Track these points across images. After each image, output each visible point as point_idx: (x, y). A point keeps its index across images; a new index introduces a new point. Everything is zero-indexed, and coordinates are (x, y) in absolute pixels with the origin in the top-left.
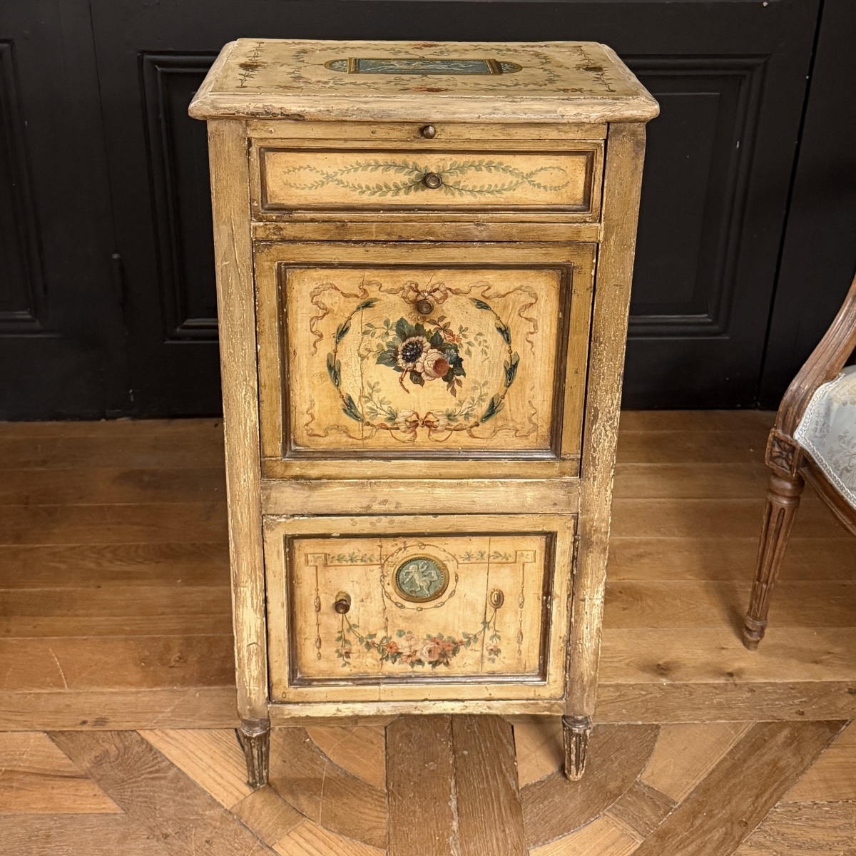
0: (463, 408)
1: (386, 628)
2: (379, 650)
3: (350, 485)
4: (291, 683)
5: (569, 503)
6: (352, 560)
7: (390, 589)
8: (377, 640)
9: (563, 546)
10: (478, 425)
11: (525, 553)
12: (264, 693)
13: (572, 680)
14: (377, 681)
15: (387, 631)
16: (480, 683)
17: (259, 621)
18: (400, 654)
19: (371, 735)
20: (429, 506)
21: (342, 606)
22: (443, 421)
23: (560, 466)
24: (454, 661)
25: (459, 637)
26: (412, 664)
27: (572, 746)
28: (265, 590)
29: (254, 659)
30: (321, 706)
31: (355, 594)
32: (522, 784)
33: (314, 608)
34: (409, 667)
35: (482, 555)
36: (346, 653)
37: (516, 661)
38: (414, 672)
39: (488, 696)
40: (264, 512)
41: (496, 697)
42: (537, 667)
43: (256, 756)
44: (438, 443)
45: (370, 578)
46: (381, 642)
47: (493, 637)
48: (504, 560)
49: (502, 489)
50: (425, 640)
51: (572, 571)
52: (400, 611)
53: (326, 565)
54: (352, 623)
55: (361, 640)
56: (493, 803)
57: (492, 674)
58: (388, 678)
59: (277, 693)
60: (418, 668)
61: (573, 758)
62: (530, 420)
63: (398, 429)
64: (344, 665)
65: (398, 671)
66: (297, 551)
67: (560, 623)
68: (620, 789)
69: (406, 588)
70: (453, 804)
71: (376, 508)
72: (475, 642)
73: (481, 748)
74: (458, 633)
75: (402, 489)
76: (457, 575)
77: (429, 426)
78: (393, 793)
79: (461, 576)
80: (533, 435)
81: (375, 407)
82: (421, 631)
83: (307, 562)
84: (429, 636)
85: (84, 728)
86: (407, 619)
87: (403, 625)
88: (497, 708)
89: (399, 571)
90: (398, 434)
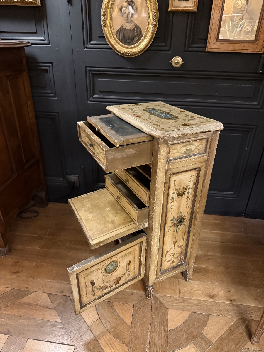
19: (129, 307)
32: (169, 329)
68: (196, 335)
70: (149, 333)
73: (159, 316)
78: (133, 327)
85: (57, 294)
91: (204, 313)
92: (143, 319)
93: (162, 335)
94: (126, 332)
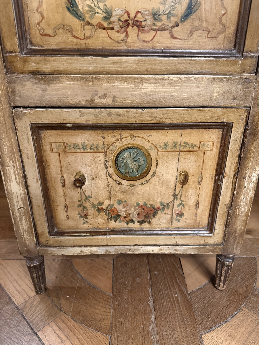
0: (166, 7)
1: (110, 199)
2: (106, 214)
3: (76, 79)
4: (50, 235)
5: (245, 98)
6: (83, 148)
7: (111, 171)
8: (104, 207)
9: (236, 135)
10: (177, 26)
11: (206, 143)
12: (34, 240)
13: (229, 233)
14: (105, 233)
15: (110, 201)
16: (170, 234)
17: (23, 192)
18: (119, 216)
19: (105, 264)
20: (138, 100)
21: (79, 182)
22: (150, 21)
23: (242, 64)
24: (154, 220)
25: (157, 205)
26: (127, 223)
27: (223, 272)
28: (24, 169)
29: (24, 218)
30: (70, 249)
31: (88, 174)
33: (60, 185)
34: (126, 224)
35: (175, 145)
36: (85, 215)
37: (193, 221)
38: (129, 228)
39: (175, 243)
40: (12, 104)
41: (180, 243)
42: (207, 225)
43: (35, 277)
44: (145, 44)
45: (97, 162)
46: (107, 207)
47: (179, 205)
48: (191, 149)
49: (195, 84)
50: (135, 206)
51: (240, 155)
52: (118, 187)
53: (65, 152)
54: (87, 195)
55: (94, 206)
56: (174, 302)
57: (178, 229)
58: (112, 231)
59: (42, 240)
60: (131, 225)
61: (222, 278)
62: (220, 21)
63: (112, 28)
64: (84, 223)
65: (118, 227)
66: (43, 140)
67: (226, 195)
68: (246, 293)
69: (122, 170)
70: (151, 303)
71: (98, 101)
72: (168, 208)
73: (164, 270)
74: (156, 202)
75: (117, 83)
76: (157, 161)
77: (138, 26)
78: (116, 296)
79: (160, 161)
80: (221, 37)
81: (93, 5)
82: (133, 201)
83: (52, 149)
84: (138, 204)
86: (123, 192)
87: (121, 196)
88: (180, 250)
89: (117, 157)
90: (113, 34)
91: (245, 256)
92: (134, 280)
93: (178, 303)
94: (102, 306)
